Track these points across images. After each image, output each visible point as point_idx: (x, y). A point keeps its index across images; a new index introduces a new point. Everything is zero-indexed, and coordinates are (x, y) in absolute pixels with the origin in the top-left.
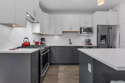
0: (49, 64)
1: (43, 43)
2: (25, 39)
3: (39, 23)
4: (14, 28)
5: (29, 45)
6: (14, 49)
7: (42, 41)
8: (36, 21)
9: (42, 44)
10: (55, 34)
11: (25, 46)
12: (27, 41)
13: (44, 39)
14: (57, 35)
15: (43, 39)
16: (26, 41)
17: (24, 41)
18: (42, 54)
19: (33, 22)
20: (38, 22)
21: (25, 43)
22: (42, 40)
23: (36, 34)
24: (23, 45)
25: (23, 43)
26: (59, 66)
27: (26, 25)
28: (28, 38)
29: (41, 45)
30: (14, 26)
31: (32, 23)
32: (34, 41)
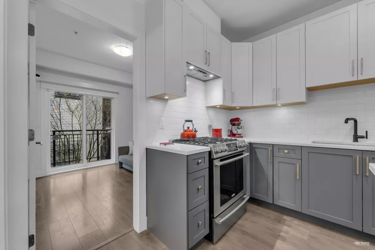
0: (247, 198)
1: (235, 132)
2: (187, 123)
3: (219, 77)
4: (169, 102)
5: (194, 136)
6: (165, 144)
7: (234, 127)
8: (211, 76)
9: (234, 135)
10: (274, 103)
11: (186, 139)
12: (191, 128)
13: (237, 119)
14: (284, 105)
15: (235, 122)
16: (188, 128)
17: (183, 127)
18: (217, 163)
19: (205, 79)
20: (217, 77)
21: (185, 131)
22: (233, 125)
23: (214, 107)
24: (183, 135)
25: (182, 131)
26: (285, 217)
27: (185, 91)
28: (191, 121)
29: (229, 138)
30: (166, 97)
31: (205, 81)
32: (210, 126)
